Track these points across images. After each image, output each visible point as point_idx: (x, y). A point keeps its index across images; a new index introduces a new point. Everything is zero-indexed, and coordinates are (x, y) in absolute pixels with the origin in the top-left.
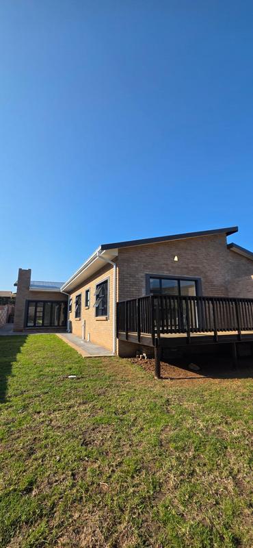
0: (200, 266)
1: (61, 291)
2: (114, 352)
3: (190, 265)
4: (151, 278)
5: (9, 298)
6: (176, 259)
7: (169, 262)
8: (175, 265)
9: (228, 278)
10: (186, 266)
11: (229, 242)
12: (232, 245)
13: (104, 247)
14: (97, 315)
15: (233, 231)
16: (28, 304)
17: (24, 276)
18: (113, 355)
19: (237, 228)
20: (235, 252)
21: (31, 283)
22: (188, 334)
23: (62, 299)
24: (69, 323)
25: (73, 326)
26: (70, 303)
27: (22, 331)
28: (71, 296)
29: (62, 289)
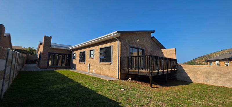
0: (144, 44)
1: (69, 49)
2: (118, 78)
3: (142, 43)
4: (131, 47)
5: (22, 50)
6: (138, 40)
7: (136, 42)
8: (138, 43)
9: (151, 50)
10: (140, 44)
11: (152, 36)
12: (153, 37)
13: (118, 32)
14: (100, 62)
15: (154, 32)
16: (50, 55)
17: (48, 40)
18: (117, 79)
19: (155, 31)
20: (153, 40)
21: (51, 44)
22: (158, 71)
23: (68, 53)
24: (73, 65)
25: (76, 66)
26: (73, 55)
27: (46, 68)
28: (74, 52)
29: (69, 48)
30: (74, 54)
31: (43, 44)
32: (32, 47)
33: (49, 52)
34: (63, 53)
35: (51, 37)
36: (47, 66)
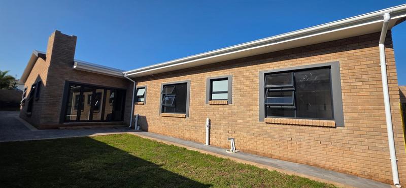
1: (125, 76)
16: (70, 88)
17: (65, 44)
24: (136, 119)
25: (150, 122)
26: (136, 92)
27: (56, 128)
28: (140, 85)
29: (126, 74)
30: (139, 89)
31: (49, 57)
32: (3, 71)
33: (67, 82)
34: (104, 85)
35: (75, 38)
36: (61, 122)
